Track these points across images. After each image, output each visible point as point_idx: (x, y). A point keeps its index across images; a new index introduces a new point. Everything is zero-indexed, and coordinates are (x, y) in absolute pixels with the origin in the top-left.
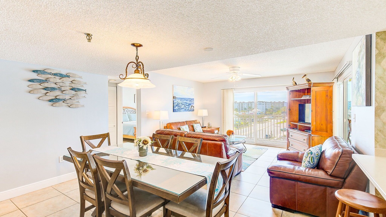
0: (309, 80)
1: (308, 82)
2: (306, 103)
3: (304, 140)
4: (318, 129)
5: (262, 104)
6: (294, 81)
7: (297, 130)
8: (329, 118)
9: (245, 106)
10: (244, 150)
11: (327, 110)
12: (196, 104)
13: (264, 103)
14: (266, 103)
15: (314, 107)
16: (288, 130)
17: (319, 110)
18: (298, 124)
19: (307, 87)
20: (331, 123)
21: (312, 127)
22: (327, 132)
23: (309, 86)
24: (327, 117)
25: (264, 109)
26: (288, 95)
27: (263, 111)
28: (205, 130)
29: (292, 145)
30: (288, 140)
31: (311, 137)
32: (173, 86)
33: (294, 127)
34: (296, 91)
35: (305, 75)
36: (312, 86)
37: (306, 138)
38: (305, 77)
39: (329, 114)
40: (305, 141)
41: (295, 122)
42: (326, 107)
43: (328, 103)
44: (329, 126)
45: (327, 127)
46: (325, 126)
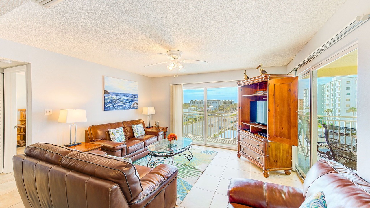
0: (264, 72)
1: (264, 74)
2: (258, 100)
3: (259, 145)
4: (278, 134)
5: (216, 102)
6: (246, 75)
7: (249, 133)
8: (292, 120)
9: (197, 104)
10: (190, 158)
11: (289, 109)
12: (141, 101)
13: (218, 101)
14: (219, 101)
15: (272, 106)
16: (240, 131)
17: (278, 109)
18: (250, 125)
19: (263, 80)
20: (295, 127)
21: (270, 131)
22: (289, 138)
23: (265, 78)
24: (290, 118)
25: (218, 106)
26: (239, 91)
27: (217, 107)
28: (148, 132)
29: (243, 149)
30: (239, 143)
31: (268, 143)
32: (103, 78)
33: (246, 128)
34: (248, 86)
35: (260, 66)
36: (269, 78)
37: (261, 143)
38: (260, 68)
39: (292, 114)
40: (260, 148)
41: (246, 122)
42: (289, 105)
43: (292, 101)
44: (292, 131)
45: (289, 132)
46: (287, 130)
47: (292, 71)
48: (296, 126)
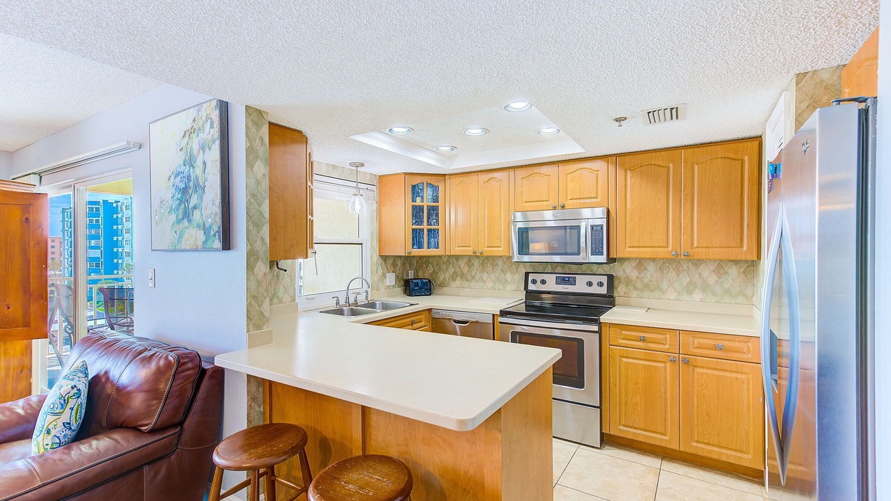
8: (34, 284)
11: (27, 263)
20: (43, 298)
22: (27, 324)
24: (29, 281)
39: (34, 272)
42: (25, 252)
43: (32, 243)
44: (34, 308)
45: (26, 313)
46: (20, 309)
47: (30, 174)
48: (43, 296)
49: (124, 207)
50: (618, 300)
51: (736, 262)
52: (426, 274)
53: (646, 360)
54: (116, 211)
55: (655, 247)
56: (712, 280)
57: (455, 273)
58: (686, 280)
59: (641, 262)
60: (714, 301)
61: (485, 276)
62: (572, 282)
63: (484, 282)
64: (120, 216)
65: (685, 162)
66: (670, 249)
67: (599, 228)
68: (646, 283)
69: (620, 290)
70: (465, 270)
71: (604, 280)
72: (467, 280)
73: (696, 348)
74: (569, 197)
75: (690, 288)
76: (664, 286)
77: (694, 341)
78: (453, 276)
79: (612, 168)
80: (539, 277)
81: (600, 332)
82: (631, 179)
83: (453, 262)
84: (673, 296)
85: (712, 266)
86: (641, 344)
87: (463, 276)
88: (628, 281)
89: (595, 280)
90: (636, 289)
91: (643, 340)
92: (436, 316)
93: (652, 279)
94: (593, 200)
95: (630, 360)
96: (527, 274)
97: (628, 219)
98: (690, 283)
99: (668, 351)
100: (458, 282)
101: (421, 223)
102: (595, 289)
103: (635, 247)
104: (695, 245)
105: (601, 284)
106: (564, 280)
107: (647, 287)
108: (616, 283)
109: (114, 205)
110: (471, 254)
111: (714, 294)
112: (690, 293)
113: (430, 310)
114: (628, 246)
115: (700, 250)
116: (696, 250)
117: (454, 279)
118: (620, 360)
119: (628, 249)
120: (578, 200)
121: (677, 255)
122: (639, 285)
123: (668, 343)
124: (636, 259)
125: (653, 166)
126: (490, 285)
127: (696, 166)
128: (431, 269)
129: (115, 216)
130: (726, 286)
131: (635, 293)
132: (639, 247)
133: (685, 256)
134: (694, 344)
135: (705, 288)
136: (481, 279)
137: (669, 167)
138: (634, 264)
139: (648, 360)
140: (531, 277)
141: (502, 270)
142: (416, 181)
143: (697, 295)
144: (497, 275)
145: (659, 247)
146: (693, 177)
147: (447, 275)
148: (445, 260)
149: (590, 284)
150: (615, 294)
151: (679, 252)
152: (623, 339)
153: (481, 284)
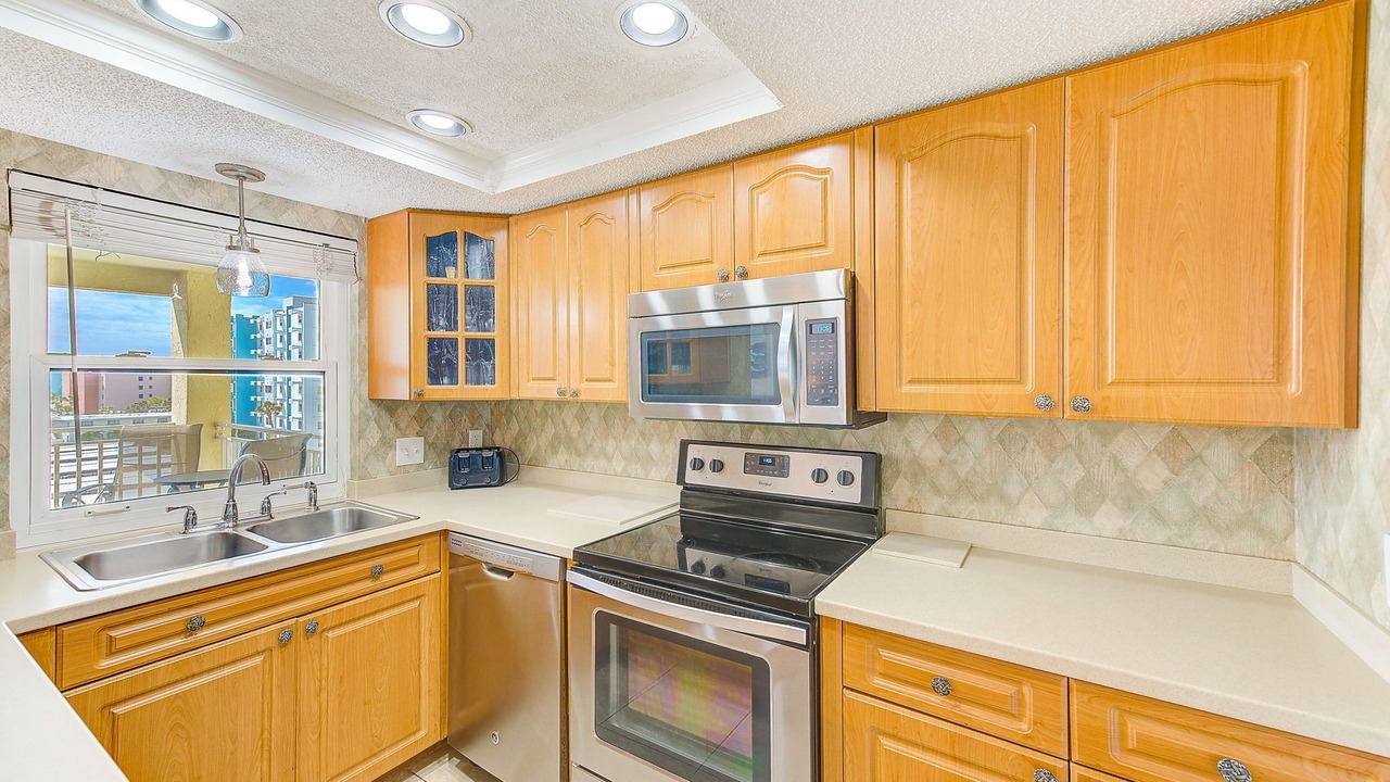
49: (264, 324)
50: (893, 519)
51: (1231, 430)
52: (504, 439)
53: (954, 758)
54: (254, 329)
55: (985, 382)
56: (1153, 476)
57: (556, 436)
58: (1074, 475)
59: (949, 425)
60: (1160, 538)
61: (610, 446)
62: (782, 469)
63: (609, 459)
64: (259, 336)
65: (1077, 112)
66: (1030, 386)
67: (828, 328)
68: (962, 476)
69: (897, 494)
70: (575, 430)
71: (855, 465)
72: (578, 453)
73: (1132, 751)
74: (759, 249)
75: (1085, 498)
76: (1013, 488)
77: (1123, 724)
78: (552, 443)
79: (863, 160)
80: (708, 454)
81: (814, 648)
82: (912, 186)
83: (553, 414)
84: (1035, 515)
85: (1152, 440)
86: (934, 700)
87: (570, 444)
88: (918, 472)
89: (834, 464)
90: (938, 491)
91: (944, 688)
92: (457, 550)
93: (978, 468)
94: (816, 253)
95: (904, 750)
96: (684, 445)
97: (906, 302)
98: (1087, 484)
99: (1028, 743)
100: (562, 457)
101: (452, 324)
102: (833, 492)
103: (927, 381)
104: (1111, 376)
105: (846, 478)
106: (762, 462)
107: (964, 487)
108: (887, 473)
109: (252, 321)
110: (555, 396)
111: (1159, 518)
112: (1086, 511)
113: (445, 533)
114: (905, 380)
115: (1127, 391)
116: (1113, 392)
117: (555, 451)
118: (874, 743)
119: (907, 388)
120: (780, 256)
121: (1050, 406)
122: (945, 481)
123: (1029, 713)
124: (936, 414)
125: (977, 140)
126: (619, 465)
127: (1114, 124)
128: (515, 428)
129: (252, 337)
130: (1201, 496)
131: (934, 504)
132: (937, 382)
133: (1076, 409)
134: (1123, 735)
135: (1132, 500)
136: (603, 452)
137: (1023, 139)
138: (932, 426)
139: (962, 761)
140: (694, 452)
141: (642, 433)
142: (438, 228)
143: (1108, 520)
144: (633, 443)
145: (994, 381)
146: (1104, 160)
147: (543, 441)
148: (539, 409)
149: (820, 476)
150: (886, 502)
151: (1055, 398)
152: (884, 675)
153: (602, 462)
